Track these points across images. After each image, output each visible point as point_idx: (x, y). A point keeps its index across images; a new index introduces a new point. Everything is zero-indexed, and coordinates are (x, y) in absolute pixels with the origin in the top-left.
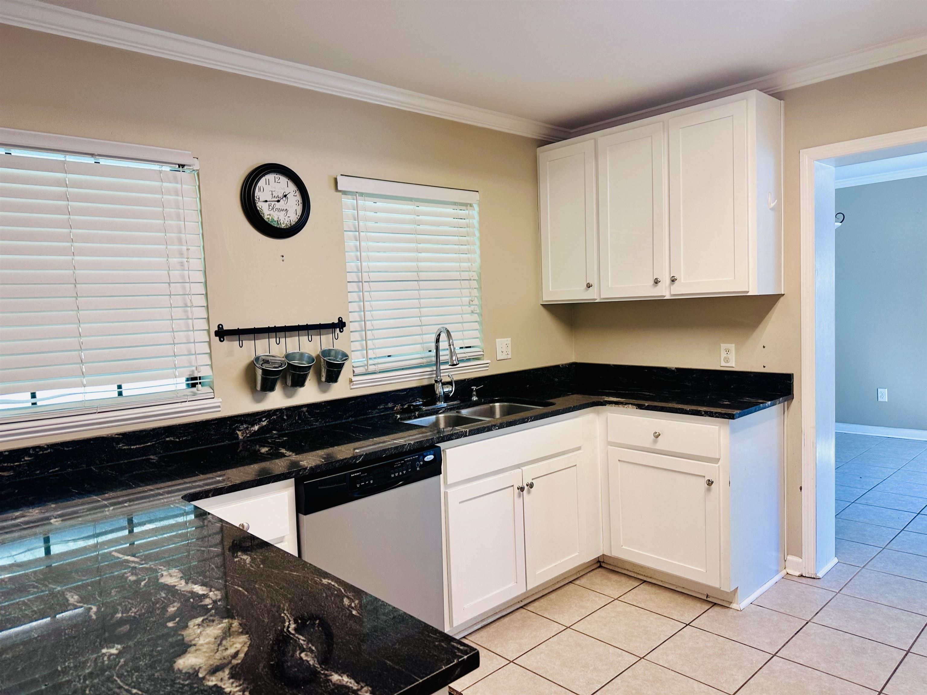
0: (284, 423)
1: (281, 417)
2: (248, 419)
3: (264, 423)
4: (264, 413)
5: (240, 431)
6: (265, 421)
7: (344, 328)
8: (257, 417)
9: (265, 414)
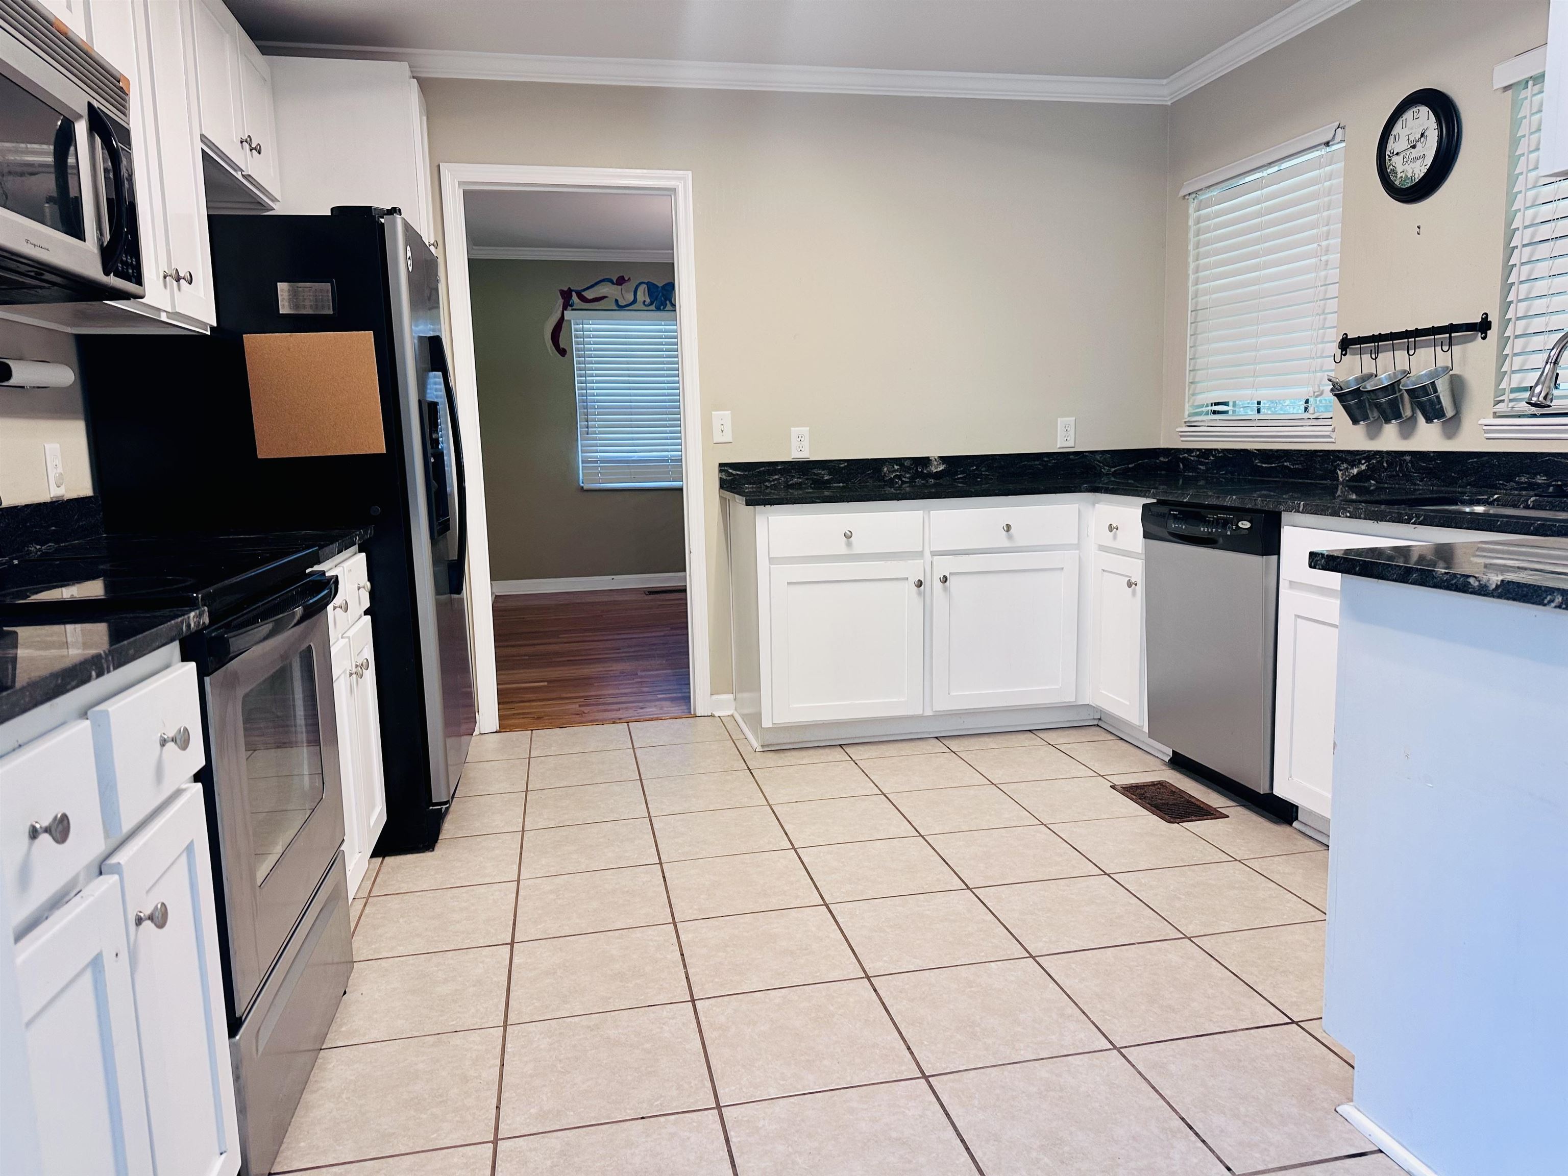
0: (1384, 473)
1: (1380, 463)
2: (1349, 458)
3: (1363, 467)
4: (1365, 453)
5: (1340, 470)
6: (1364, 463)
7: (1489, 332)
8: (1357, 457)
9: (1365, 455)
